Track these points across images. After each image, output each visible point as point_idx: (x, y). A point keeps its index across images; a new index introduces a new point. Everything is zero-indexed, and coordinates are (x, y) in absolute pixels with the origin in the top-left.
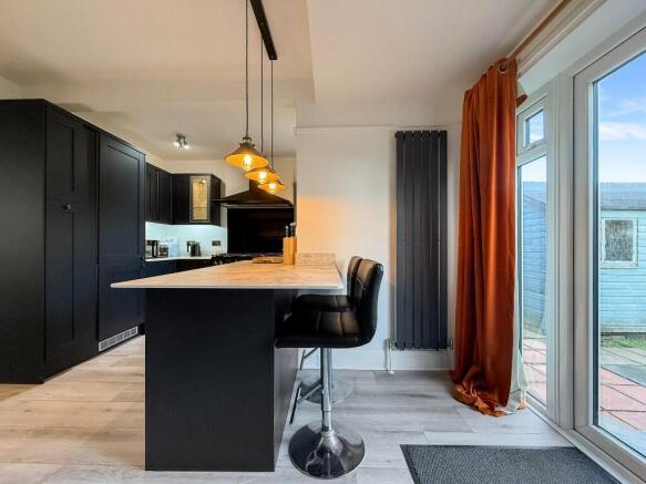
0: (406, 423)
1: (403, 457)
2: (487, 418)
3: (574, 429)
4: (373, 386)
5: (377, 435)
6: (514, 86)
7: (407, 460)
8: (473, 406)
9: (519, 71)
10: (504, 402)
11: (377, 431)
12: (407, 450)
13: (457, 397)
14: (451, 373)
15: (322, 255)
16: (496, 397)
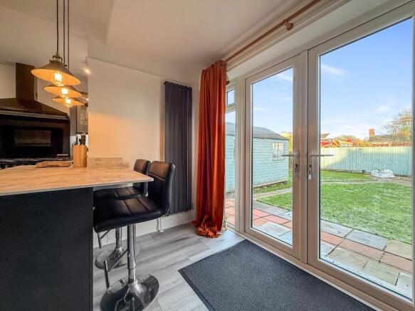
0: (178, 257)
1: (181, 276)
2: (215, 239)
3: (245, 232)
4: (153, 243)
5: (163, 271)
6: (225, 75)
7: (184, 277)
8: (207, 236)
9: (227, 69)
10: (219, 229)
11: (163, 269)
12: (182, 272)
13: (199, 234)
14: (194, 222)
15: (111, 159)
16: (216, 228)
